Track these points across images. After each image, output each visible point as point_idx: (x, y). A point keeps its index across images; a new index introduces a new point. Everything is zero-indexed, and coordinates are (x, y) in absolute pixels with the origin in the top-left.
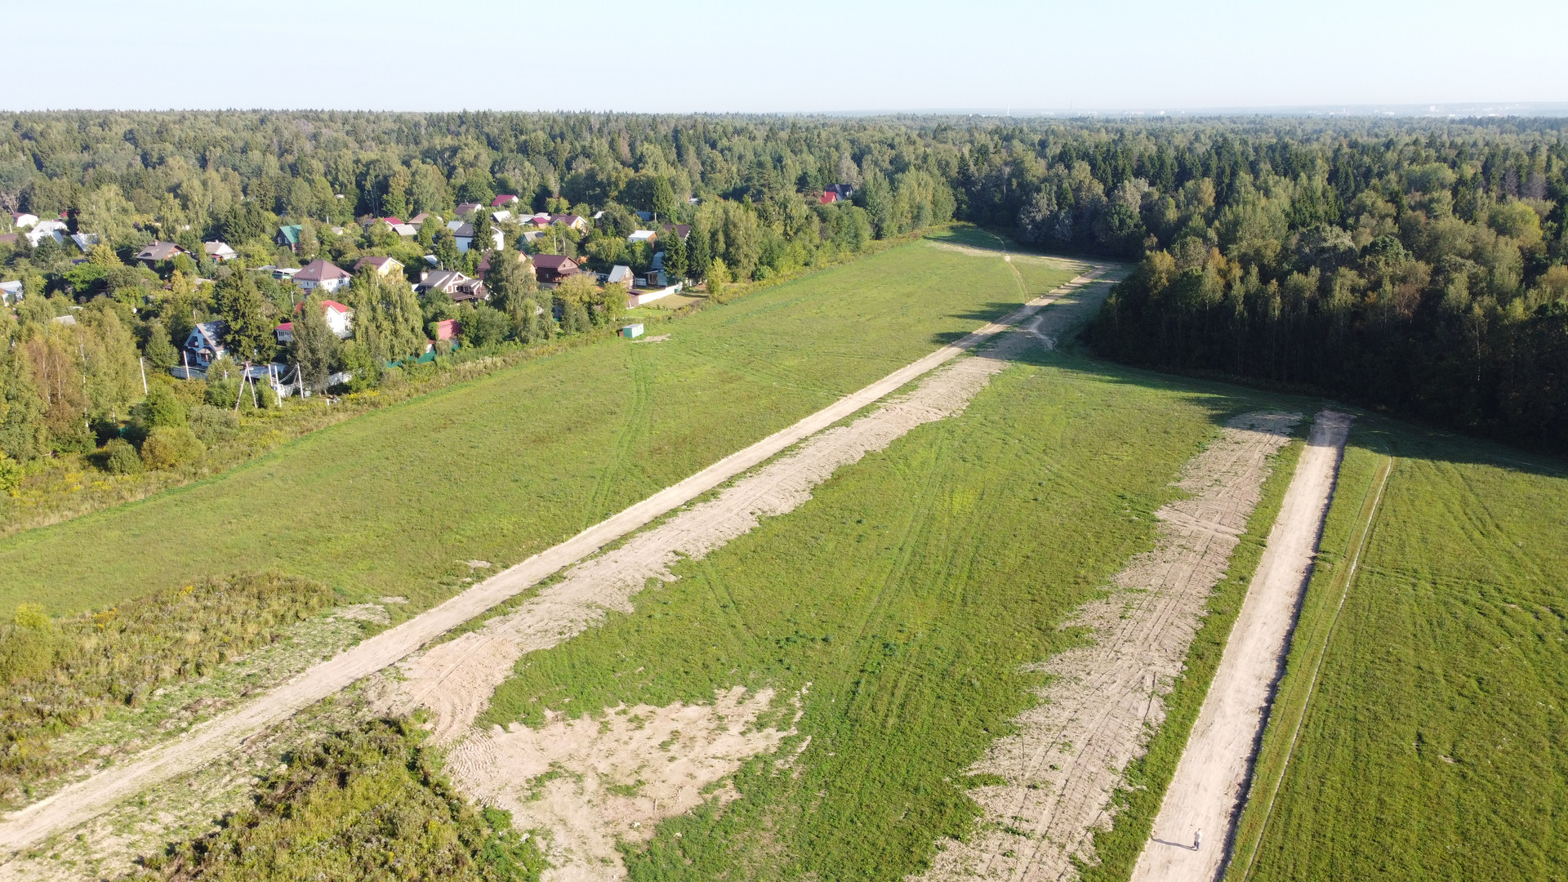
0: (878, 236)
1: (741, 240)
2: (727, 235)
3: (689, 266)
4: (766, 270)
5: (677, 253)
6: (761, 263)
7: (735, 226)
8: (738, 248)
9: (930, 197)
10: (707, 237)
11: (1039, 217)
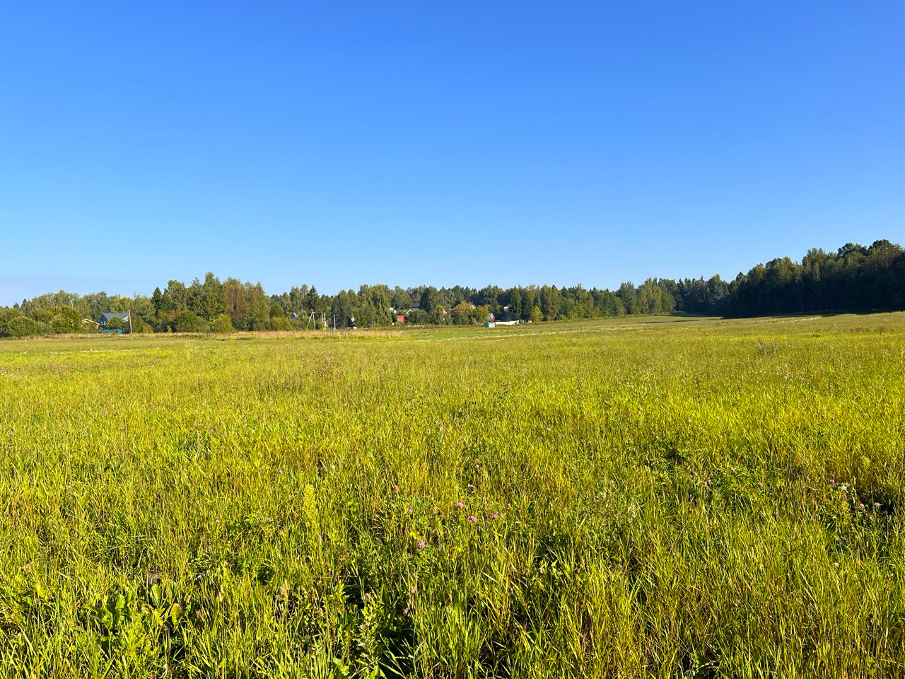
0: (629, 312)
1: (550, 301)
2: (542, 298)
3: (523, 312)
4: (563, 316)
5: (516, 306)
6: (560, 313)
7: (547, 295)
8: (548, 305)
9: (660, 298)
10: (532, 299)
11: (719, 298)
